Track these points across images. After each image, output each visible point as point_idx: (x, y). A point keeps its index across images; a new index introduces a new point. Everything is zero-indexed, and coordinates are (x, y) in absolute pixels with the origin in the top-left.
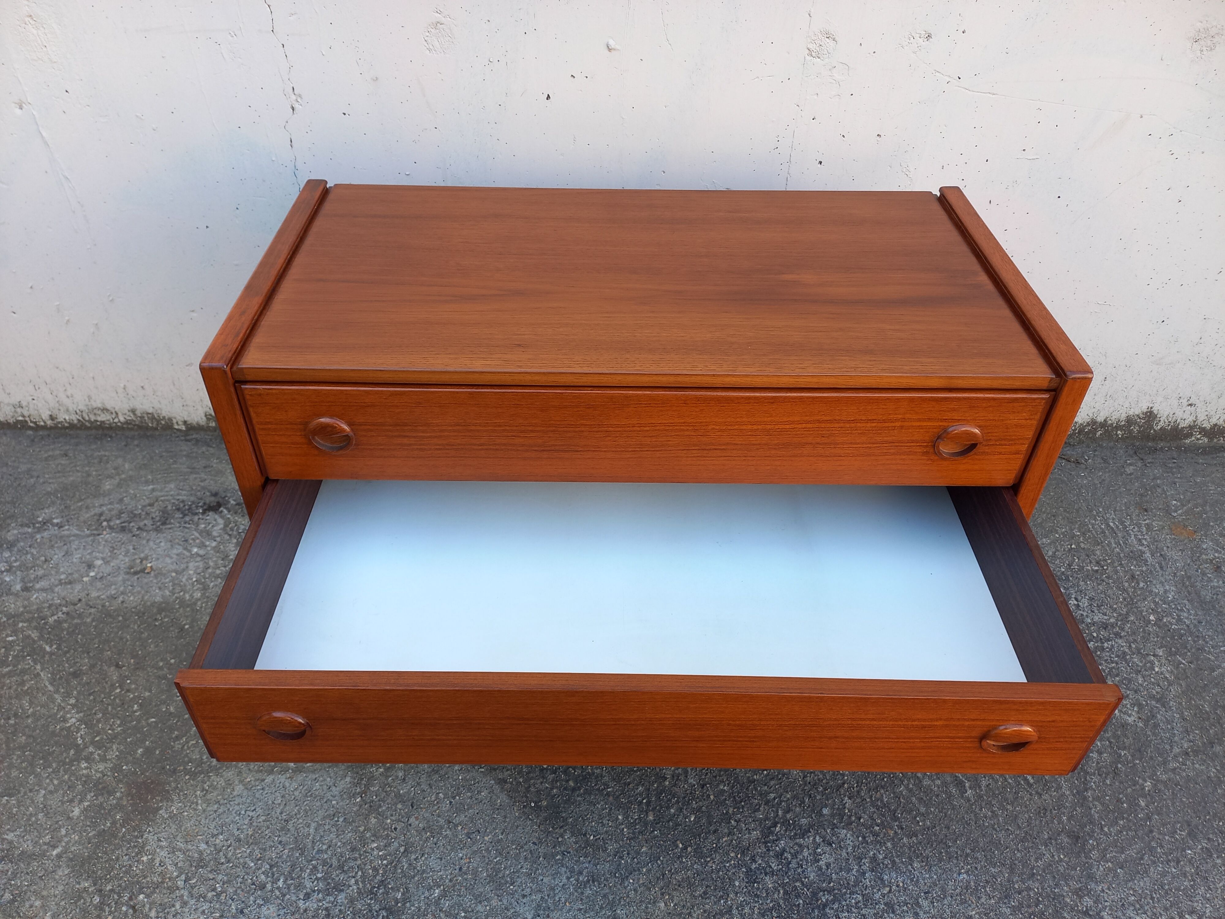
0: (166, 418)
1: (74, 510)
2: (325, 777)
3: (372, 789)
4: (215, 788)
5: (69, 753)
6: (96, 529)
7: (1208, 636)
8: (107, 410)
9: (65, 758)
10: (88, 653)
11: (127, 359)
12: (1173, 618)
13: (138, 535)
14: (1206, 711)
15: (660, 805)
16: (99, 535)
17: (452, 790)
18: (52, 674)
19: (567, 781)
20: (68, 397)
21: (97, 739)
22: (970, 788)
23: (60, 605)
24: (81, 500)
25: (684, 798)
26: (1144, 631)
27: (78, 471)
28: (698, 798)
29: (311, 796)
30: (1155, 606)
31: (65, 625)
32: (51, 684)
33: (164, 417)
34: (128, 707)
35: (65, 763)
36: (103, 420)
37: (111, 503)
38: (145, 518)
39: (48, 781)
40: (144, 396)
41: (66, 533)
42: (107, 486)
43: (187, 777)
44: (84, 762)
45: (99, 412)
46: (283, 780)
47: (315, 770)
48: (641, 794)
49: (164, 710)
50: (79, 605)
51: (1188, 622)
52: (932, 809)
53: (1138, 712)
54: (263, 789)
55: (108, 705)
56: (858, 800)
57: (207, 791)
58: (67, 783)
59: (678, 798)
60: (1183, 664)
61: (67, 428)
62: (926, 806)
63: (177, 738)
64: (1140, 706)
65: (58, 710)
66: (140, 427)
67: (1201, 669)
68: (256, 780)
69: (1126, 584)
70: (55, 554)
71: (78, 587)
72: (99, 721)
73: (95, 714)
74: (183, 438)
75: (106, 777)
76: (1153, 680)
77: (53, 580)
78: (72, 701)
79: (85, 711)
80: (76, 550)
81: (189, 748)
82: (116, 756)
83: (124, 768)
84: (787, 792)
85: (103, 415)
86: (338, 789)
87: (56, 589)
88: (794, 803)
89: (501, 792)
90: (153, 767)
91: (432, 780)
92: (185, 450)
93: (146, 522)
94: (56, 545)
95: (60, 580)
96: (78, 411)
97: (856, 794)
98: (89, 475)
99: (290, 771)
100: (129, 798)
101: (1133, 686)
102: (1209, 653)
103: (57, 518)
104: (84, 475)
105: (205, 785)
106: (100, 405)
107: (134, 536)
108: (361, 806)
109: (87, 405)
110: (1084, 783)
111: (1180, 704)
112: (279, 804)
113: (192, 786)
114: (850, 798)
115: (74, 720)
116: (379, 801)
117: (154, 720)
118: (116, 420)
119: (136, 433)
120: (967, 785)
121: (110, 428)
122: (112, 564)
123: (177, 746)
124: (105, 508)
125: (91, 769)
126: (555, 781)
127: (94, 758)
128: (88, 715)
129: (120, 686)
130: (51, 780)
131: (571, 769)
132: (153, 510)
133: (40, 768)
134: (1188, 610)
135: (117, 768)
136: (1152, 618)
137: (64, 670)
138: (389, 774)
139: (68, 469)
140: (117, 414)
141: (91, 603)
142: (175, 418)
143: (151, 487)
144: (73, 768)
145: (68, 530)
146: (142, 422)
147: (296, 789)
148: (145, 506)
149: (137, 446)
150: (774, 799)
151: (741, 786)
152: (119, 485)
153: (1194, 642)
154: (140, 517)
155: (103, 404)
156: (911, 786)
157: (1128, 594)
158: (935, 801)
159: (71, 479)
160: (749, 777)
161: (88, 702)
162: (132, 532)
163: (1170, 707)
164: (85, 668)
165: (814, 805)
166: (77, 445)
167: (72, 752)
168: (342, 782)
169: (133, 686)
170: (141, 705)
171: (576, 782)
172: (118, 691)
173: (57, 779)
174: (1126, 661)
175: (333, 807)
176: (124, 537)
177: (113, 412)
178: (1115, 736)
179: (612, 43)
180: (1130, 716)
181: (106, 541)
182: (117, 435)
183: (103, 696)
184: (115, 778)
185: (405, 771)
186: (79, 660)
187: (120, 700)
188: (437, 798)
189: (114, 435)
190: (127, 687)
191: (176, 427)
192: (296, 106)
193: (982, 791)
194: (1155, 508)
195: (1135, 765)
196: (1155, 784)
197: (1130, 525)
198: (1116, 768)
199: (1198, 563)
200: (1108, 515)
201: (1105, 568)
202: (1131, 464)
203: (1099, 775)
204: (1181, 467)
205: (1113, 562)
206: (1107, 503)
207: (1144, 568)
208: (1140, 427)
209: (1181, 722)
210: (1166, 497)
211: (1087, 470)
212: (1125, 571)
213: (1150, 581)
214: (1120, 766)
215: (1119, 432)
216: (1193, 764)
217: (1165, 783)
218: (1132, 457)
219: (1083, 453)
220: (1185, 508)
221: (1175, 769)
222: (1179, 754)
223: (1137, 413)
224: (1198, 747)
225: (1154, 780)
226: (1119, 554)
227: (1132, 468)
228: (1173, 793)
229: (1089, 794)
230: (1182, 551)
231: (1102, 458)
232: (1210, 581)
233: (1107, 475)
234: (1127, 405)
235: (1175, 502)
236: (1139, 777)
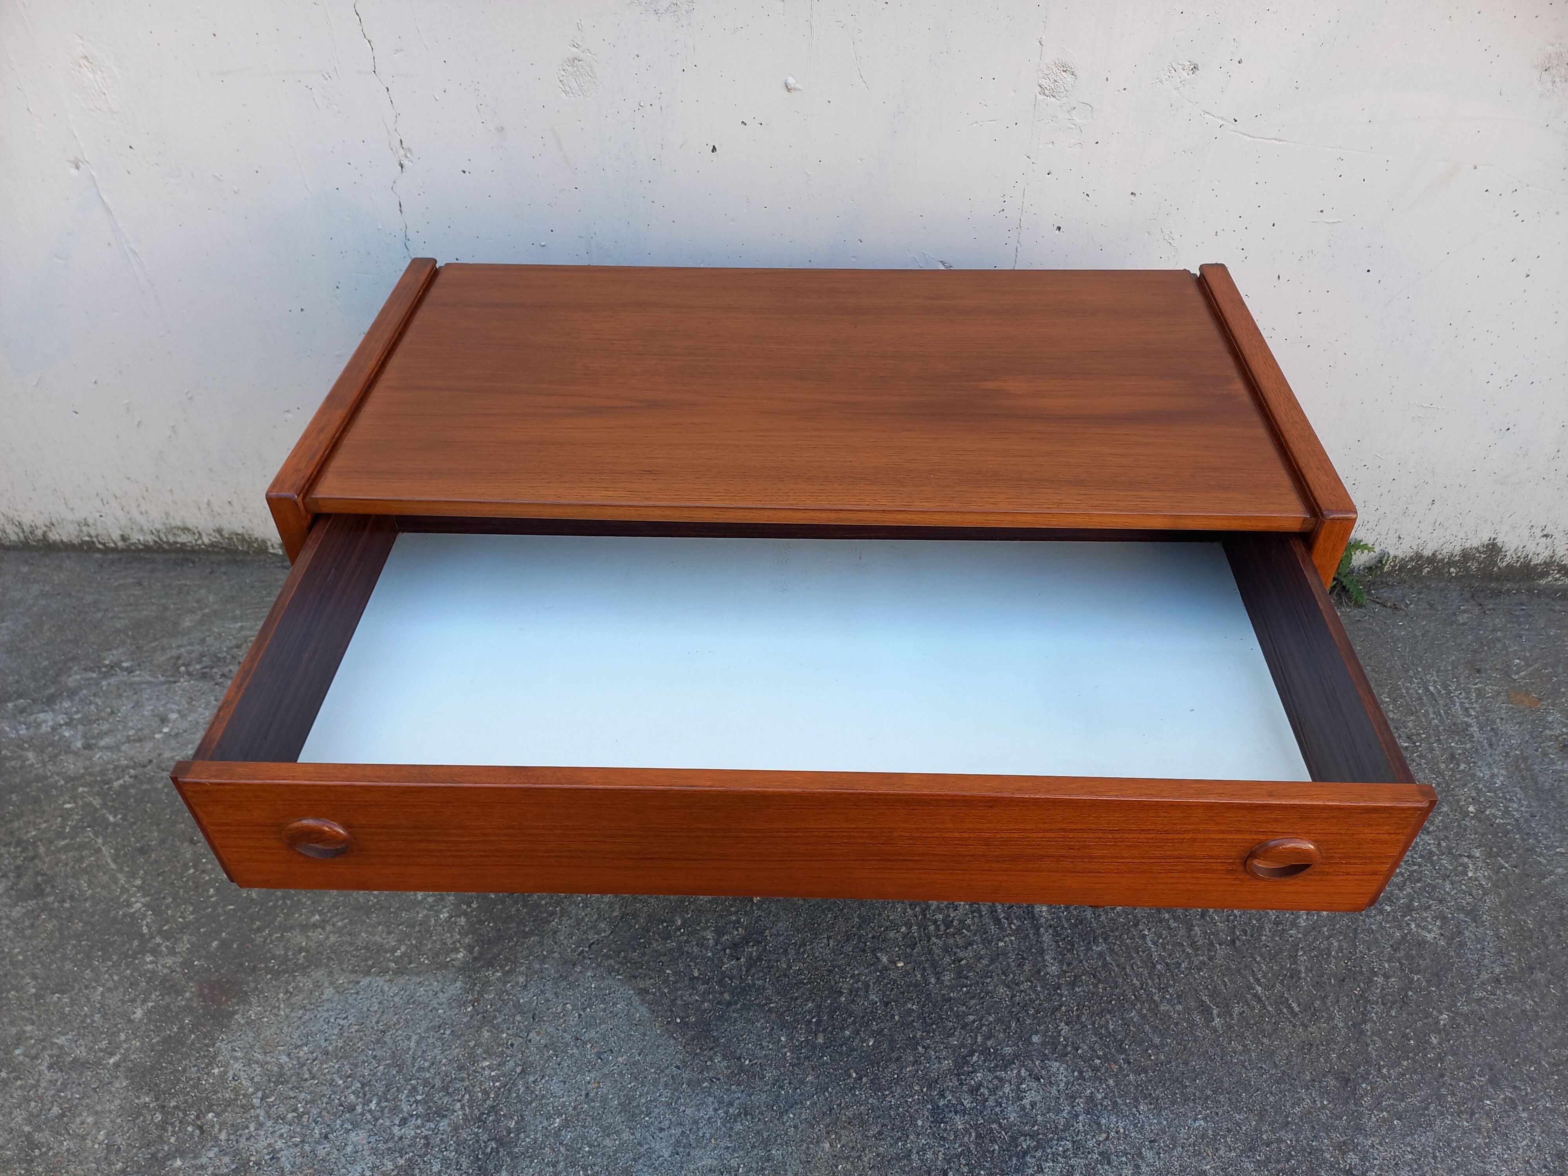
0: (259, 539)
1: (147, 651)
2: (432, 981)
3: (486, 996)
4: (301, 990)
5: (132, 944)
6: (172, 676)
7: (1542, 833)
8: (189, 530)
9: (128, 950)
10: (158, 825)
11: (211, 469)
12: (1499, 810)
13: (221, 683)
14: (1529, 928)
15: (833, 1025)
16: (175, 682)
17: (583, 1000)
18: (116, 849)
19: (722, 993)
20: (142, 513)
21: (166, 928)
22: (1219, 1016)
23: (127, 767)
24: (156, 640)
25: (864, 1017)
26: (1459, 826)
27: (153, 604)
28: (879, 1018)
29: (414, 1003)
30: (1477, 794)
31: (133, 791)
32: (115, 861)
33: (257, 539)
34: (203, 891)
35: (127, 956)
36: (184, 541)
37: (191, 644)
38: (231, 663)
39: (107, 976)
40: (232, 513)
41: (137, 679)
42: (187, 622)
43: (269, 977)
44: (149, 955)
45: (179, 532)
46: (381, 983)
47: (420, 972)
48: (810, 1012)
49: (244, 895)
50: (149, 767)
51: (1517, 815)
52: (1169, 1041)
53: (1441, 928)
54: (357, 993)
55: (180, 888)
56: (1077, 1027)
57: (291, 993)
58: (129, 979)
59: (856, 1017)
60: (1506, 868)
61: (141, 550)
62: (1162, 1036)
63: (259, 930)
64: (1444, 919)
65: (121, 893)
66: (228, 551)
67: (1528, 875)
68: (350, 982)
69: (1443, 766)
70: (123, 705)
71: (149, 745)
72: (168, 907)
73: (164, 898)
74: (279, 565)
75: (174, 973)
76: (1464, 887)
77: (119, 736)
78: (138, 882)
79: (151, 895)
80: (147, 700)
81: (272, 942)
82: (187, 949)
83: (196, 963)
84: (990, 1014)
85: (184, 536)
86: (446, 995)
87: (123, 748)
88: (997, 1028)
89: (642, 1004)
90: (230, 964)
91: (559, 987)
92: (281, 579)
93: (231, 667)
94: (125, 694)
95: (129, 736)
96: (154, 531)
97: (1075, 1019)
98: (166, 609)
99: (391, 973)
100: (201, 999)
101: (1437, 894)
102: (1541, 854)
103: (126, 661)
104: (161, 608)
105: (289, 987)
106: (179, 524)
107: (216, 684)
108: (472, 1017)
109: (164, 524)
110: (1363, 1014)
111: (1496, 918)
112: (376, 1012)
113: (274, 987)
114: (1067, 1024)
115: (139, 905)
116: (494, 1011)
117: (232, 907)
118: (199, 542)
119: (224, 558)
120: (1215, 1012)
121: (193, 551)
122: (189, 719)
123: (259, 940)
124: (183, 650)
125: (156, 963)
126: (707, 993)
127: (161, 951)
128: (157, 900)
129: (195, 866)
130: (111, 976)
131: (727, 979)
132: (240, 653)
133: (98, 961)
134: (1520, 800)
135: (187, 964)
136: (1471, 809)
137: (129, 845)
138: (507, 979)
139: (142, 601)
140: (200, 534)
141: (163, 766)
142: (270, 540)
143: (239, 624)
144: (137, 962)
145: (139, 676)
146: (230, 545)
147: (396, 995)
148: (231, 648)
149: (225, 573)
150: (974, 1021)
151: (934, 1006)
152: (201, 622)
153: (1523, 840)
154: (225, 662)
155: (184, 522)
156: (1145, 1011)
157: (1444, 778)
158: (1173, 1030)
159: (145, 613)
160: (944, 995)
161: (156, 884)
162: (214, 680)
163: (1483, 922)
164: (154, 843)
165: (1022, 1032)
166: (153, 571)
167: (136, 943)
168: (452, 987)
169: (209, 866)
170: (217, 890)
171: (732, 994)
172: (191, 871)
173: (118, 975)
174: (1432, 862)
175: (439, 1016)
176: (204, 685)
177: (196, 531)
178: (1408, 956)
179: (791, 82)
180: (1429, 932)
181: (183, 690)
182: (200, 560)
183: (173, 877)
184: (184, 974)
185: (527, 976)
186: (147, 833)
187: (194, 882)
188: (564, 1009)
189: (197, 560)
190: (201, 867)
191: (272, 551)
192: (406, 162)
193: (1233, 1019)
194: (1490, 669)
195: (1429, 992)
196: (1453, 1017)
197: (1455, 690)
198: (1406, 995)
199: (1539, 740)
200: (1428, 677)
201: (1418, 744)
202: (1465, 611)
203: (1383, 1004)
204: (1530, 616)
205: (1429, 737)
206: (1429, 661)
207: (1468, 746)
208: (1480, 563)
209: (1494, 941)
210: (1507, 655)
211: (1408, 618)
212: (1443, 749)
213: (1474, 762)
214: (1410, 993)
215: (1452, 570)
216: (1505, 993)
217: (1466, 1017)
218: (1467, 601)
219: (1404, 596)
220: (1531, 669)
221: (1481, 999)
222: (1488, 981)
223: (1475, 545)
224: (1514, 972)
225: (1452, 1012)
226: (1437, 726)
227: (1466, 615)
228: (1475, 1029)
229: (1368, 1027)
230: (1520, 724)
231: (1429, 603)
232: (1552, 762)
233: (1432, 624)
234: (1462, 535)
235: (1518, 661)
236: (1434, 1008)
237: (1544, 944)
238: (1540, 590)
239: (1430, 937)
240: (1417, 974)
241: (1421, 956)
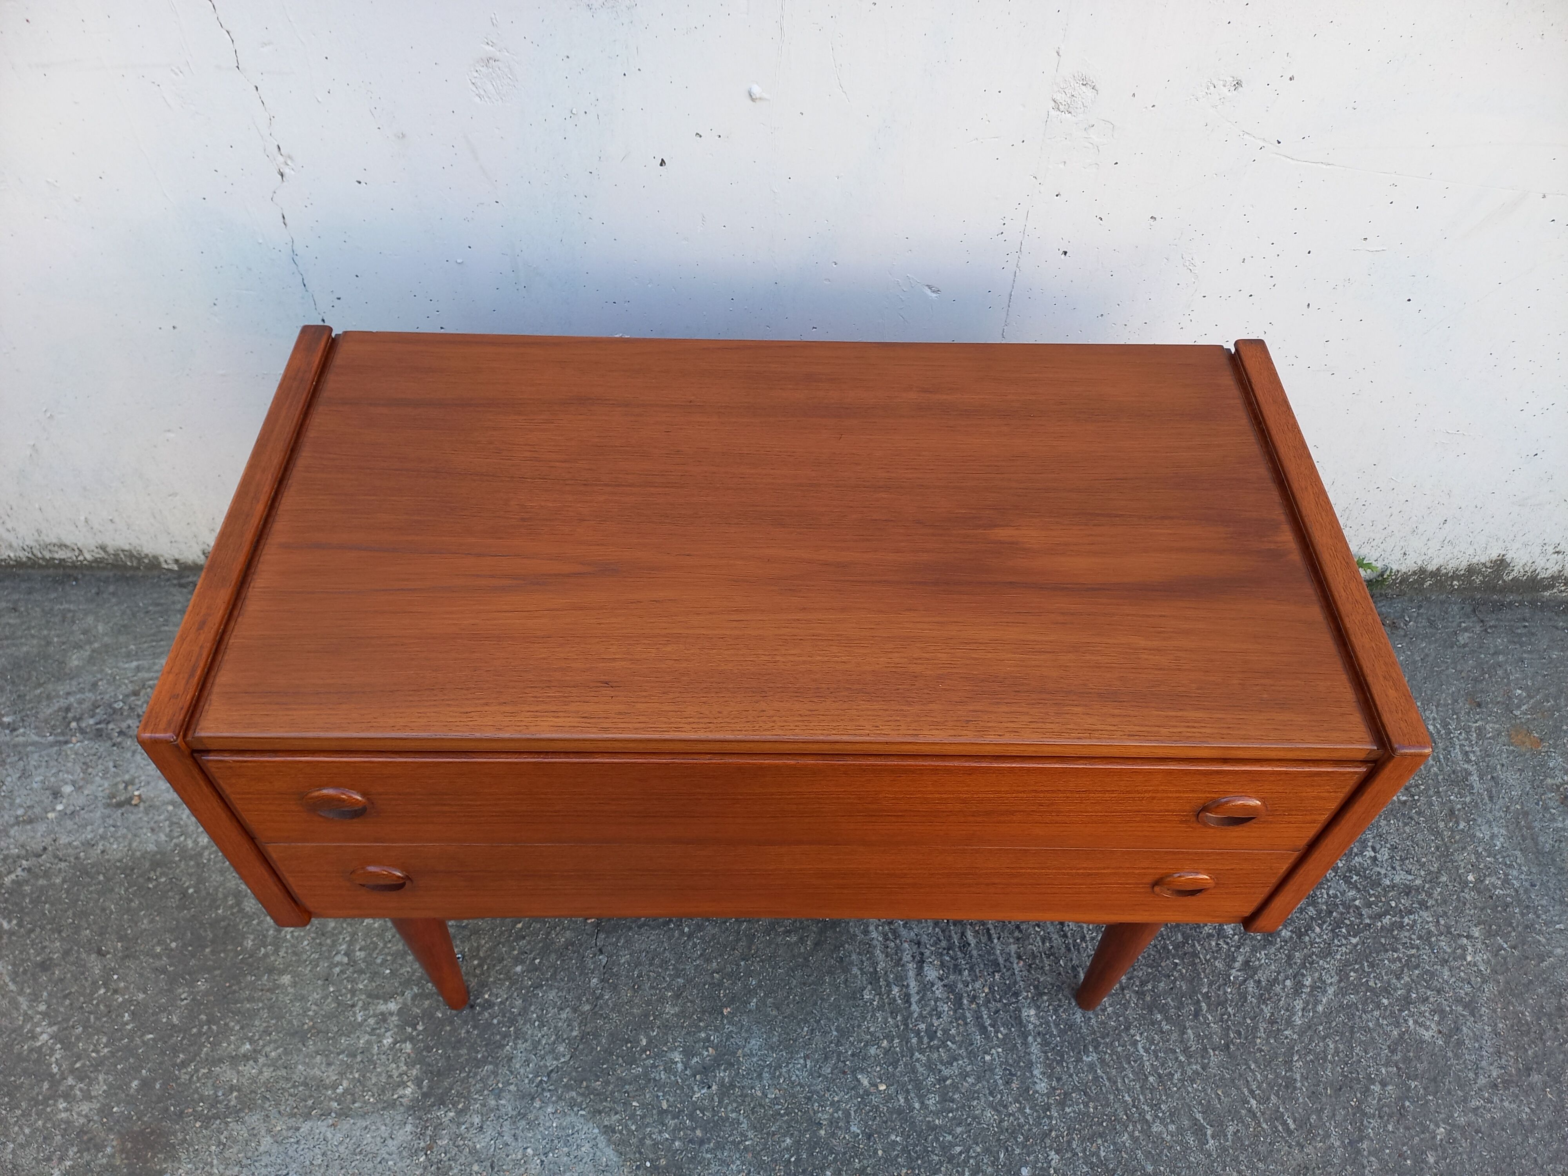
0: (150, 555)
1: (30, 701)
2: (379, 1124)
3: (439, 1142)
4: (235, 1141)
5: (41, 1088)
6: (63, 734)
7: (1542, 906)
8: (66, 546)
9: (38, 1095)
10: (60, 932)
11: (85, 489)
12: (1499, 878)
13: (120, 743)
14: (1526, 1021)
15: (813, 1164)
16: (66, 742)
17: (544, 1142)
18: (14, 965)
19: (694, 1130)
20: (8, 530)
21: (78, 1065)
22: (1213, 1137)
23: (18, 857)
24: (40, 685)
25: (845, 1153)
26: (1458, 898)
27: (33, 636)
28: (862, 1153)
29: (361, 1153)
30: (1477, 859)
31: (27, 888)
32: (13, 980)
33: (147, 555)
34: (117, 1016)
35: (37, 1103)
36: (62, 557)
37: (81, 691)
38: (129, 716)
39: (16, 1129)
40: (116, 531)
41: (21, 739)
42: (75, 660)
43: (198, 1124)
44: (61, 1100)
45: (56, 548)
46: (323, 1129)
47: (365, 1114)
48: (787, 1149)
49: (164, 1020)
50: (44, 857)
51: (1517, 884)
52: (1162, 1168)
53: (1438, 1023)
54: (298, 1142)
55: (90, 1013)
56: (1069, 1155)
57: (224, 1145)
58: (41, 1132)
59: (837, 1154)
60: (1505, 949)
61: (13, 566)
62: (1155, 1163)
63: (184, 1064)
64: (1442, 1013)
65: (24, 1021)
66: (114, 566)
67: (1527, 958)
68: (289, 1129)
69: (1442, 825)
70: (9, 775)
71: (42, 828)
72: (78, 1038)
73: (73, 1027)
74: (175, 582)
75: (91, 1123)
76: (1462, 974)
77: (6, 817)
78: (42, 1007)
79: (59, 1023)
80: (36, 768)
81: (199, 1079)
82: (104, 1091)
83: (115, 1110)
84: (977, 1144)
85: (60, 552)
86: (395, 1142)
87: (12, 832)
88: (985, 1161)
89: (608, 1146)
90: (153, 1109)
91: (518, 1128)
92: (179, 602)
93: (130, 722)
94: (9, 760)
95: (17, 817)
96: (25, 547)
97: (1065, 1145)
98: (49, 643)
99: (333, 1115)
100: (124, 1156)
101: (1435, 983)
102: (1540, 932)
103: (7, 715)
104: (43, 643)
105: (222, 1137)
106: (54, 541)
107: (114, 745)
108: (425, 1168)
109: (37, 541)
110: (1360, 1130)
111: (1494, 1011)
112: (320, 1166)
113: (204, 1137)
114: (1057, 1153)
115: (45, 1037)
116: (449, 1160)
117: (151, 1036)
118: (81, 558)
119: (111, 574)
120: (1209, 1132)
121: (74, 566)
122: (86, 792)
123: (185, 1078)
124: (72, 699)
125: (71, 1111)
126: (677, 1129)
127: (75, 1095)
128: (66, 1029)
129: (105, 985)
130: (21, 1128)
131: (698, 1112)
132: (139, 703)
133: (5, 1109)
134: (1520, 865)
135: (105, 1111)
136: (1471, 878)
137: (29, 959)
138: (462, 1120)
139: (20, 633)
140: (81, 551)
141: (60, 854)
142: (162, 556)
143: (135, 664)
144: (49, 1109)
145: (24, 735)
146: (117, 561)
147: (341, 1143)
148: (127, 696)
149: (114, 594)
150: (961, 1153)
151: (919, 1135)
152: (91, 660)
153: (1522, 915)
154: (122, 714)
155: (60, 539)
156: (1137, 1133)
157: (1443, 840)
158: (1166, 1156)
159: (25, 649)
160: (929, 1121)
161: (62, 1009)
162: (111, 739)
163: (1481, 1016)
164: (56, 955)
165: (1011, 1164)
166: (30, 592)
167: (46, 1085)
168: (401, 1131)
169: (122, 984)
170: (133, 1014)
171: (705, 1130)
172: (102, 991)
173: (28, 1127)
174: (1430, 945)
175: (389, 1169)
176: (101, 747)
177: (76, 548)
178: (1406, 1060)
179: (757, 90)
180: (1427, 1030)
181: (76, 754)
182: (84, 576)
183: (82, 999)
184: (103, 1124)
185: (482, 1114)
186: (47, 943)
187: (106, 1006)
188: (524, 1155)
189: (80, 576)
190: (113, 986)
191: (166, 566)
192: (286, 170)
193: (1227, 1141)
194: (1492, 702)
195: (1427, 1102)
196: (1450, 1131)
197: (1455, 729)
198: (1403, 1106)
199: (1540, 790)
200: (1427, 713)
201: (1416, 797)
202: (1466, 630)
203: (1380, 1117)
204: (1533, 634)
205: (1427, 789)
206: (1429, 692)
207: (1468, 799)
208: (1485, 577)
209: (1492, 1038)
210: (1508, 684)
211: (1407, 639)
212: (1442, 803)
213: (1474, 820)
214: (1407, 1103)
215: (1455, 582)
216: (1502, 1100)
217: (1462, 1129)
218: (1469, 617)
219: (1403, 611)
220: (1532, 701)
221: (1478, 1108)
222: (1485, 1087)
223: (1483, 561)
224: (1511, 1075)
225: (1449, 1124)
226: (1436, 775)
227: (1467, 635)
228: (1471, 1143)
229: (1365, 1146)
230: (1521, 771)
231: (1428, 619)
232: (1553, 819)
233: (1433, 646)
234: (1471, 551)
235: (1519, 692)
236: (1430, 1121)
237: (1541, 1039)
238: (1543, 602)
239: (1427, 1035)
240: (1414, 1080)
241: (1419, 1058)
